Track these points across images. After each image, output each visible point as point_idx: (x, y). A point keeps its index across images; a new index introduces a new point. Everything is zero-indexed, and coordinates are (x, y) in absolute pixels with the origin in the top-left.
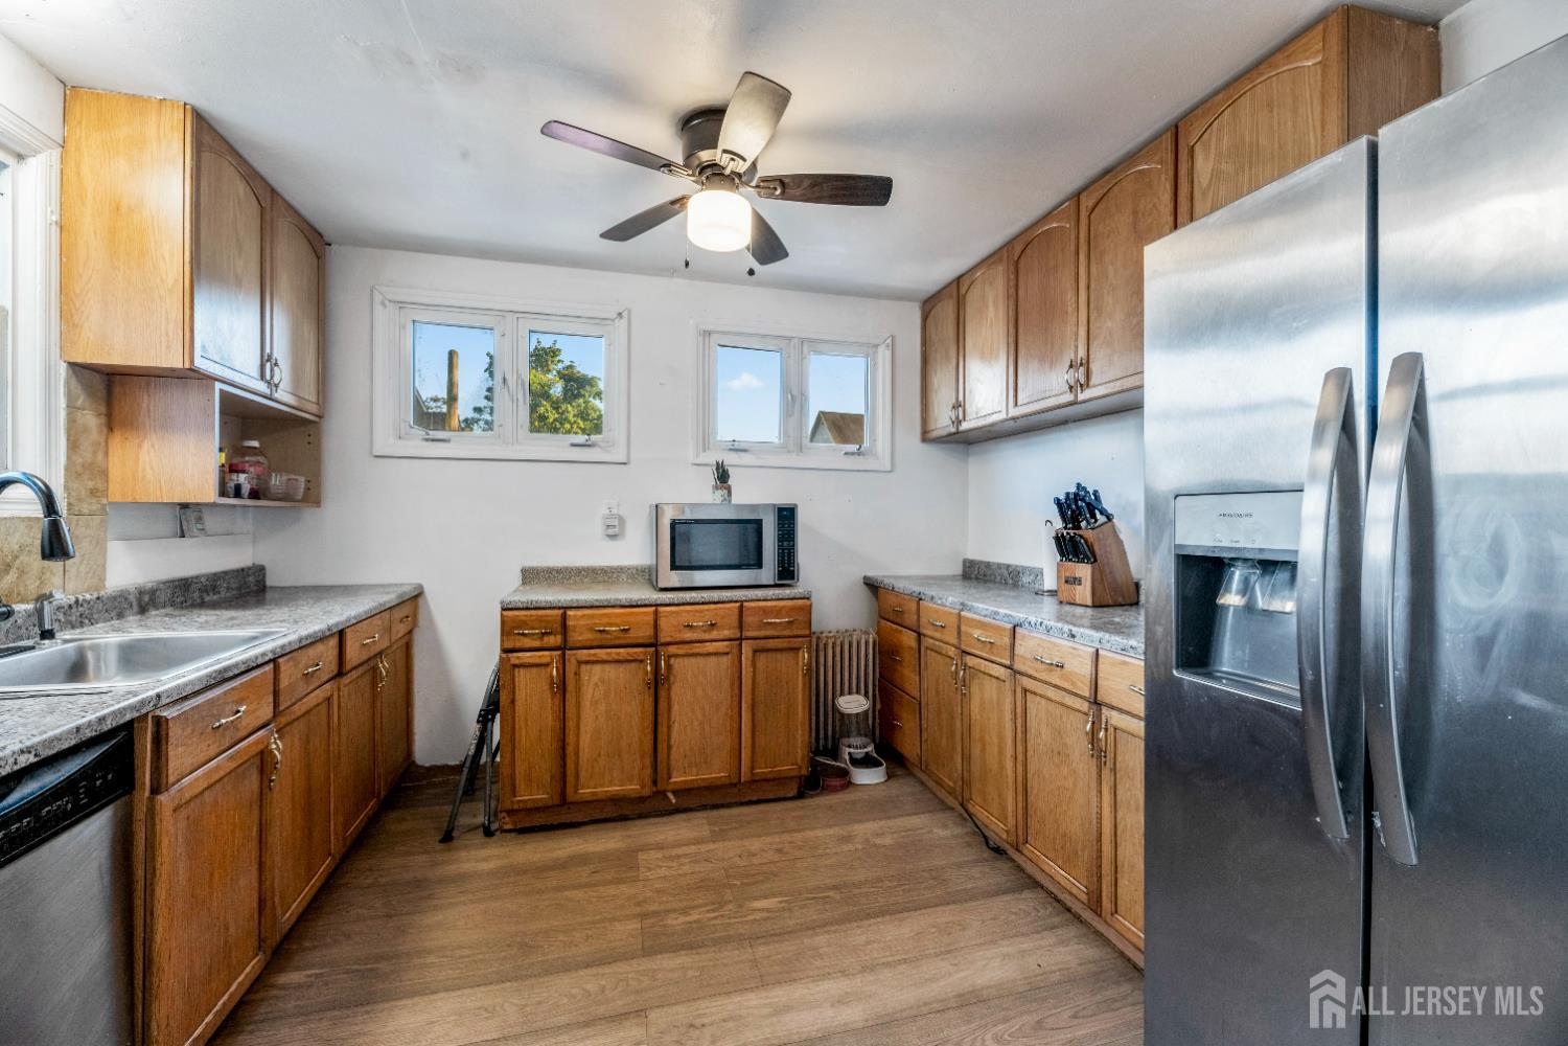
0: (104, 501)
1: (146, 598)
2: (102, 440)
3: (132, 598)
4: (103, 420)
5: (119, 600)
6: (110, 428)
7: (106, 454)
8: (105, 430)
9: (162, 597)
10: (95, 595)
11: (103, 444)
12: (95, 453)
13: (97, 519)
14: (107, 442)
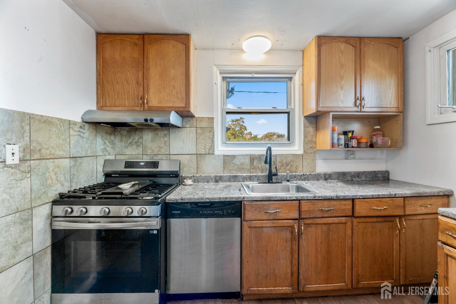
0: (315, 150)
1: (327, 176)
2: (314, 134)
3: (322, 175)
4: (315, 129)
5: (317, 176)
6: (317, 131)
7: (316, 137)
8: (315, 131)
9: (334, 177)
10: (310, 173)
11: (315, 135)
12: (312, 138)
13: (312, 154)
14: (316, 134)
